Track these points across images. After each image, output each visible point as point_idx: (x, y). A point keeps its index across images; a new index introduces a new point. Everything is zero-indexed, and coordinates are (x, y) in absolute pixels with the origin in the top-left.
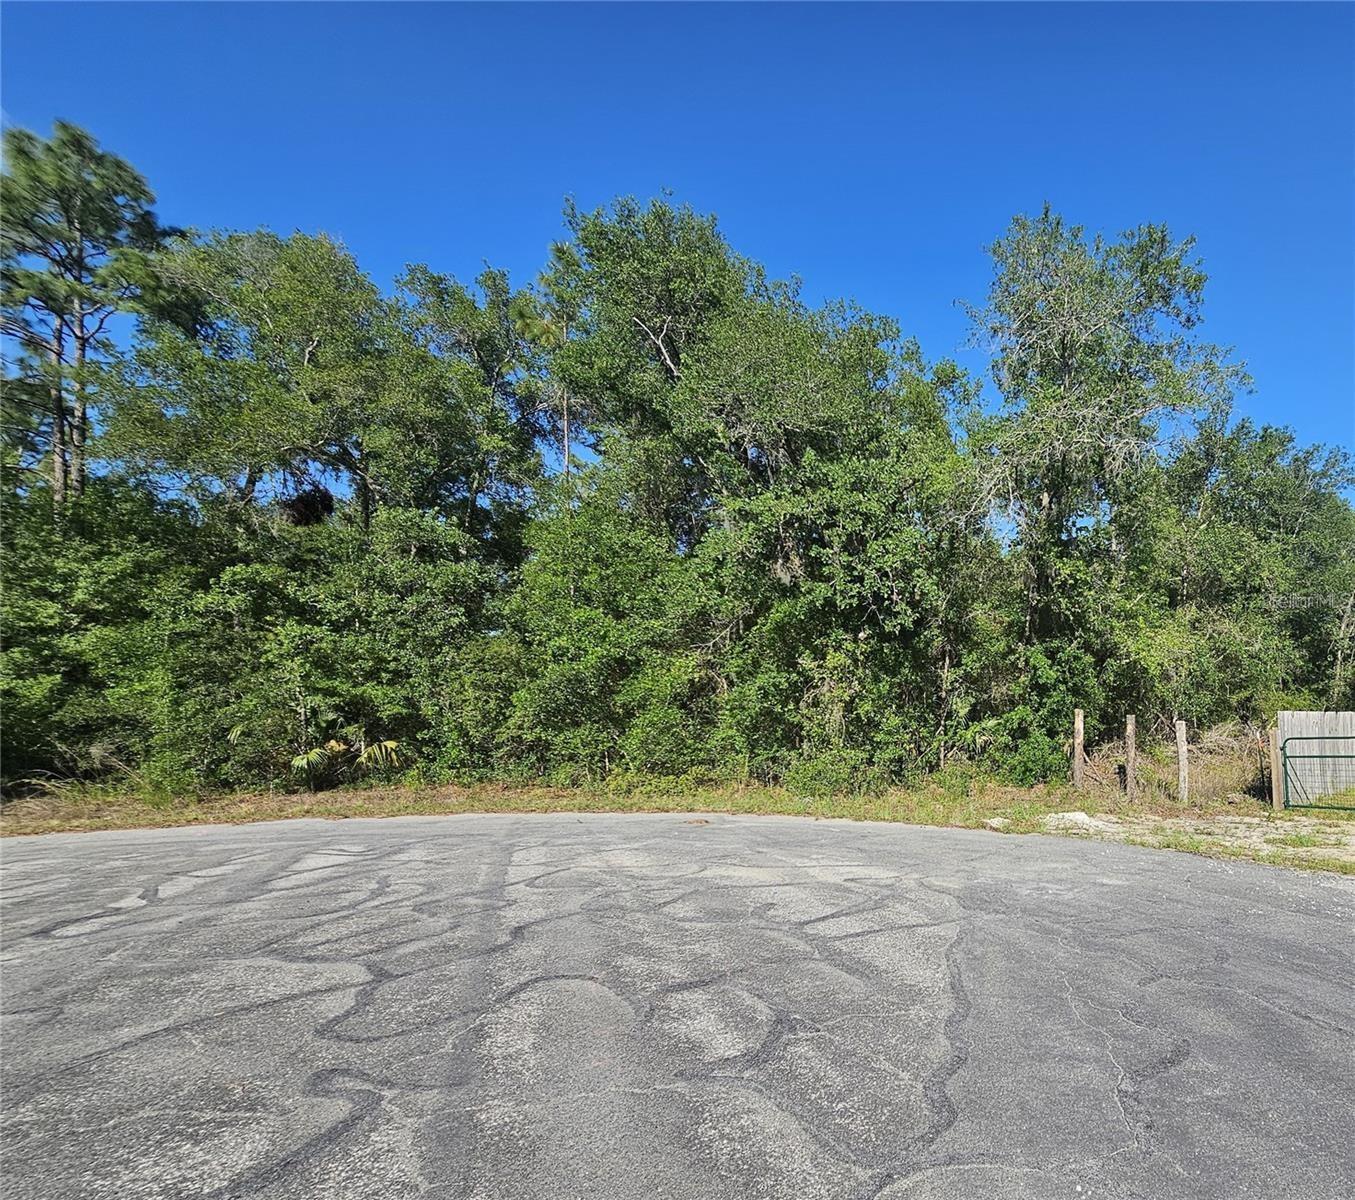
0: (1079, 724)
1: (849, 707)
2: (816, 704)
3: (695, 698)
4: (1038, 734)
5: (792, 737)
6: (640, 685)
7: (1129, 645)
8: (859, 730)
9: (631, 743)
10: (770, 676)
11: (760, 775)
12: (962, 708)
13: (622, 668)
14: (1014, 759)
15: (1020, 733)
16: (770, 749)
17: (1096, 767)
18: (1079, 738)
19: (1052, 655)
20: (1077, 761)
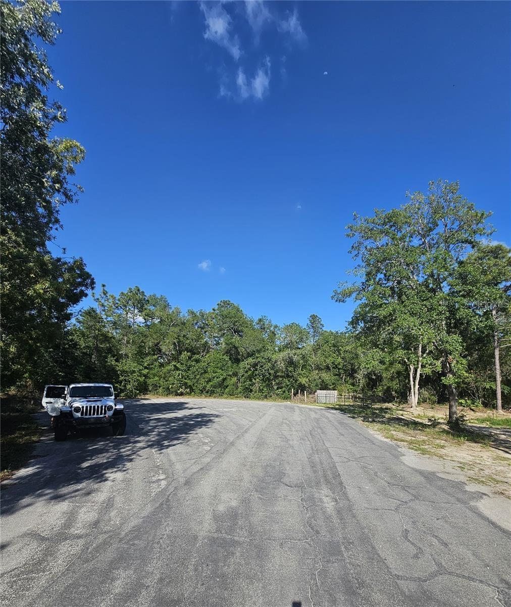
0: (293, 391)
1: (259, 387)
2: (255, 386)
3: (235, 385)
4: (287, 392)
5: (251, 391)
6: (227, 383)
7: (300, 380)
8: (261, 391)
9: (226, 391)
11: (245, 397)
12: (275, 387)
13: (224, 380)
14: (283, 396)
15: (284, 392)
16: (247, 392)
17: (295, 397)
18: (292, 393)
19: (289, 381)
20: (292, 397)
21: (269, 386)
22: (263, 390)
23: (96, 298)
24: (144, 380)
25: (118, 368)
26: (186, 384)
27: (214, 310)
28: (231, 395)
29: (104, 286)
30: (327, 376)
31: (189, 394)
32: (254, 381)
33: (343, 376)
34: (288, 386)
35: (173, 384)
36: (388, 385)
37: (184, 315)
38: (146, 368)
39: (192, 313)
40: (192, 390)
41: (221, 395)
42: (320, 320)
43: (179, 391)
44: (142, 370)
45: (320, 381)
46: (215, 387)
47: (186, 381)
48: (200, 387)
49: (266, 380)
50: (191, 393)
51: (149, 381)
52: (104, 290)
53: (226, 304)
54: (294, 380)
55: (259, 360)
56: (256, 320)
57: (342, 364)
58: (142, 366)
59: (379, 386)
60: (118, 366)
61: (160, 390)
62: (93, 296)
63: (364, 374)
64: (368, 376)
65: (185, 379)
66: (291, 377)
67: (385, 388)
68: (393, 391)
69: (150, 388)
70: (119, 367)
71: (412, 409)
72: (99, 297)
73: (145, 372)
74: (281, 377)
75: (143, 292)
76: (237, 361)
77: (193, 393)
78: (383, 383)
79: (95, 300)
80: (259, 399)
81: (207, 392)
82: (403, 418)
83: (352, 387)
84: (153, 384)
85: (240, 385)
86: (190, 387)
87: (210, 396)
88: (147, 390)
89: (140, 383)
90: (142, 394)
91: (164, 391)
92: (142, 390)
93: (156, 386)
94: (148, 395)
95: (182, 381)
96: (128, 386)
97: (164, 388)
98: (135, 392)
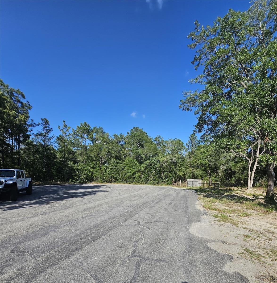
0: (173, 180)
1: (153, 178)
2: (151, 177)
3: (140, 177)
4: (170, 180)
5: (149, 180)
6: (135, 176)
7: (178, 173)
8: (154, 180)
9: (135, 180)
10: (147, 175)
11: (145, 183)
12: (164, 178)
13: (134, 174)
14: (168, 183)
15: (168, 180)
16: (147, 181)
17: (175, 184)
18: (173, 181)
19: (171, 174)
20: (173, 183)
21: (160, 177)
22: (155, 179)
23: (61, 129)
24: (91, 175)
27: (128, 133)
28: (137, 182)
29: (64, 122)
30: (196, 171)
31: (115, 182)
32: (150, 174)
33: (209, 171)
34: (171, 177)
35: (106, 176)
36: (239, 177)
37: (112, 137)
38: (92, 168)
39: (116, 136)
41: (132, 182)
42: (196, 137)
43: (109, 180)
44: (90, 169)
45: (192, 174)
46: (129, 178)
47: (113, 175)
48: (121, 177)
49: (158, 174)
50: (116, 181)
51: (94, 175)
52: (65, 124)
53: (137, 129)
54: (174, 173)
55: (152, 161)
56: (154, 138)
57: (207, 164)
59: (233, 178)
60: (75, 167)
62: (59, 128)
63: (223, 170)
64: (225, 171)
66: (172, 172)
67: (237, 178)
68: (242, 180)
69: (95, 179)
71: (247, 190)
72: (62, 128)
73: (92, 170)
74: (167, 171)
75: (89, 125)
76: (141, 163)
77: (117, 181)
78: (236, 176)
79: (60, 130)
80: (152, 184)
81: (125, 181)
82: (238, 195)
83: (215, 178)
85: (142, 176)
86: (116, 178)
87: (126, 183)
88: (93, 180)
89: (89, 176)
90: (89, 182)
91: (102, 180)
92: (91, 180)
93: (98, 178)
94: (93, 182)
95: (111, 175)
96: (81, 178)
97: (101, 179)
98: (85, 181)
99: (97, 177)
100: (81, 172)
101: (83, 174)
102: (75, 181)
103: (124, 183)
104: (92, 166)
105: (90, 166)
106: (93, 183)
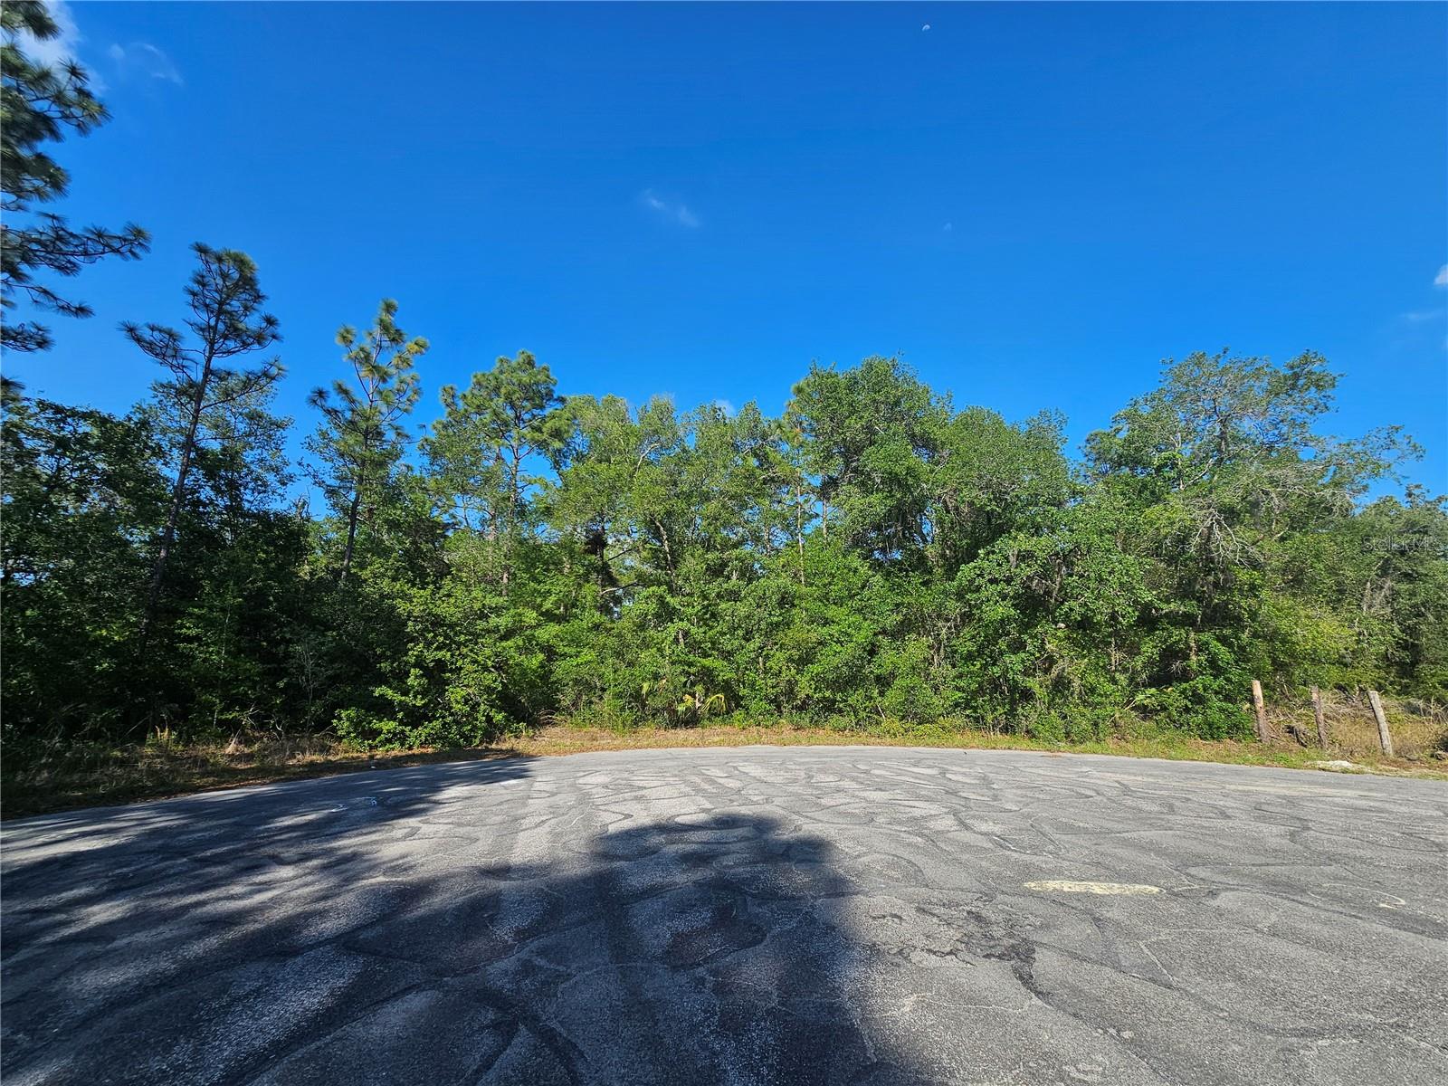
0: (1258, 692)
24: (542, 666)
25: (402, 607)
26: (707, 677)
29: (389, 308)
31: (723, 716)
35: (656, 677)
38: (549, 616)
40: (735, 701)
43: (681, 708)
44: (534, 627)
46: (834, 685)
47: (707, 662)
48: (766, 684)
50: (730, 710)
51: (560, 669)
58: (537, 608)
60: (411, 601)
61: (607, 705)
65: (706, 655)
69: (566, 700)
70: (414, 603)
73: (548, 632)
77: (738, 713)
81: (801, 708)
84: (576, 682)
86: (727, 687)
87: (815, 723)
88: (553, 707)
89: (524, 673)
90: (522, 725)
91: (623, 709)
92: (536, 705)
93: (590, 687)
94: (554, 725)
95: (690, 664)
96: (455, 694)
97: (619, 696)
98: (489, 719)
99: (584, 686)
100: (459, 645)
101: (475, 662)
102: (392, 725)
103: (798, 728)
104: (548, 605)
105: (541, 606)
106: (557, 729)
